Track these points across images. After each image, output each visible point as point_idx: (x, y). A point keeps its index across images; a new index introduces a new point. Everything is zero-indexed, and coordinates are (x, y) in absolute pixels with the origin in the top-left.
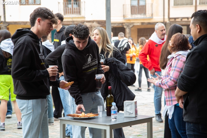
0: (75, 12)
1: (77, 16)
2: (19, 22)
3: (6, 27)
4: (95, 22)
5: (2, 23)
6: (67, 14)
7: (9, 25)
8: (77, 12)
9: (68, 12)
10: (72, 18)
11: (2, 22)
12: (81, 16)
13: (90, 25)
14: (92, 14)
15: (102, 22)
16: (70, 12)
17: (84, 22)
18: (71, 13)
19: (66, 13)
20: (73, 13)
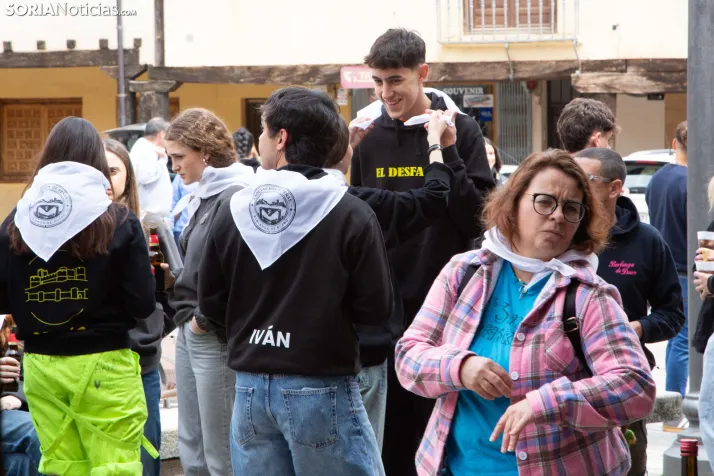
0: (523, 15)
1: (534, 38)
2: (232, 68)
3: (166, 94)
4: (630, 70)
5: (146, 75)
6: (483, 28)
7: (179, 84)
8: (535, 14)
9: (488, 16)
10: (509, 47)
11: (146, 68)
12: (557, 37)
13: (606, 86)
14: (615, 28)
15: (670, 70)
16: (500, 15)
17: (573, 70)
18: (500, 22)
19: (477, 23)
20: (512, 24)
